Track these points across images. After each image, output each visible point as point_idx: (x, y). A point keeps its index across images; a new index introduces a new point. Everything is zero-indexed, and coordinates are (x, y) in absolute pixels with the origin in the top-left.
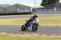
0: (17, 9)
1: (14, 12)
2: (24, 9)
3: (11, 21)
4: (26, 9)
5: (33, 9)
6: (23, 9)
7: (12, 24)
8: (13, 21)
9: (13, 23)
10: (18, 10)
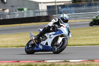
0: (3, 10)
2: (23, 10)
4: (25, 9)
5: (48, 7)
6: (20, 10)
10: (7, 11)
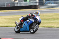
1: (10, 5)
2: (26, 1)
3: (5, 19)
7: (6, 25)
8: (9, 19)
9: (9, 22)
10: (17, 2)
